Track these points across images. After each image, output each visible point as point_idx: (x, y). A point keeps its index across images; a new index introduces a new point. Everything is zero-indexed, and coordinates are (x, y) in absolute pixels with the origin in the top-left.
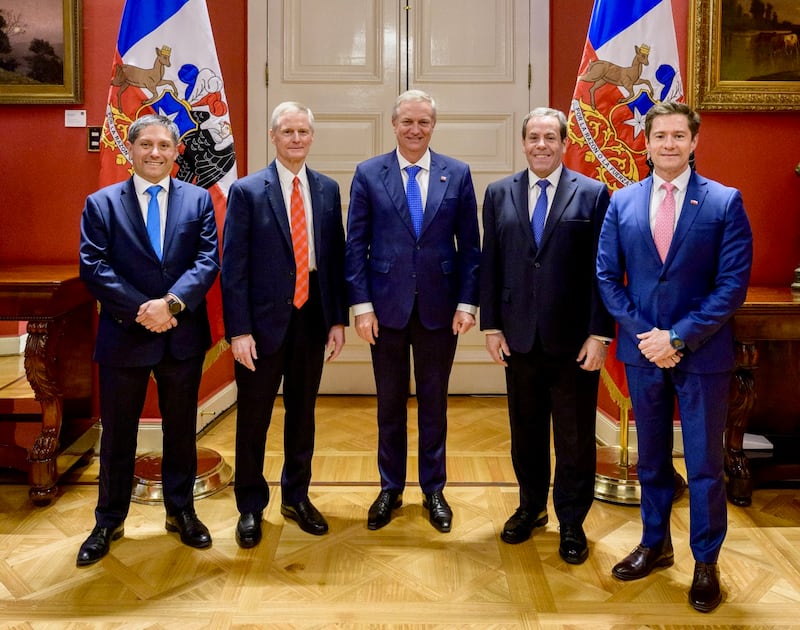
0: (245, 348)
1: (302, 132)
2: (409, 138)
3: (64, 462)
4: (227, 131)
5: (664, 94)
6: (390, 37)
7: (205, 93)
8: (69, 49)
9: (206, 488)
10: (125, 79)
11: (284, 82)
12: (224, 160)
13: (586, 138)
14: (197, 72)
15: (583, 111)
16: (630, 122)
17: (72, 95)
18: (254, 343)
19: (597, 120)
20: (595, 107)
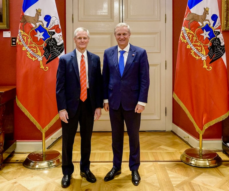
0: (64, 115)
1: (85, 38)
2: (120, 40)
3: (5, 156)
4: (61, 39)
5: (214, 24)
6: (116, 5)
7: (53, 25)
8: (4, 10)
9: (55, 164)
10: (25, 21)
11: (79, 21)
12: (61, 48)
13: (187, 40)
14: (51, 18)
15: (186, 30)
16: (202, 34)
17: (6, 26)
18: (67, 113)
19: (191, 34)
20: (190, 29)
